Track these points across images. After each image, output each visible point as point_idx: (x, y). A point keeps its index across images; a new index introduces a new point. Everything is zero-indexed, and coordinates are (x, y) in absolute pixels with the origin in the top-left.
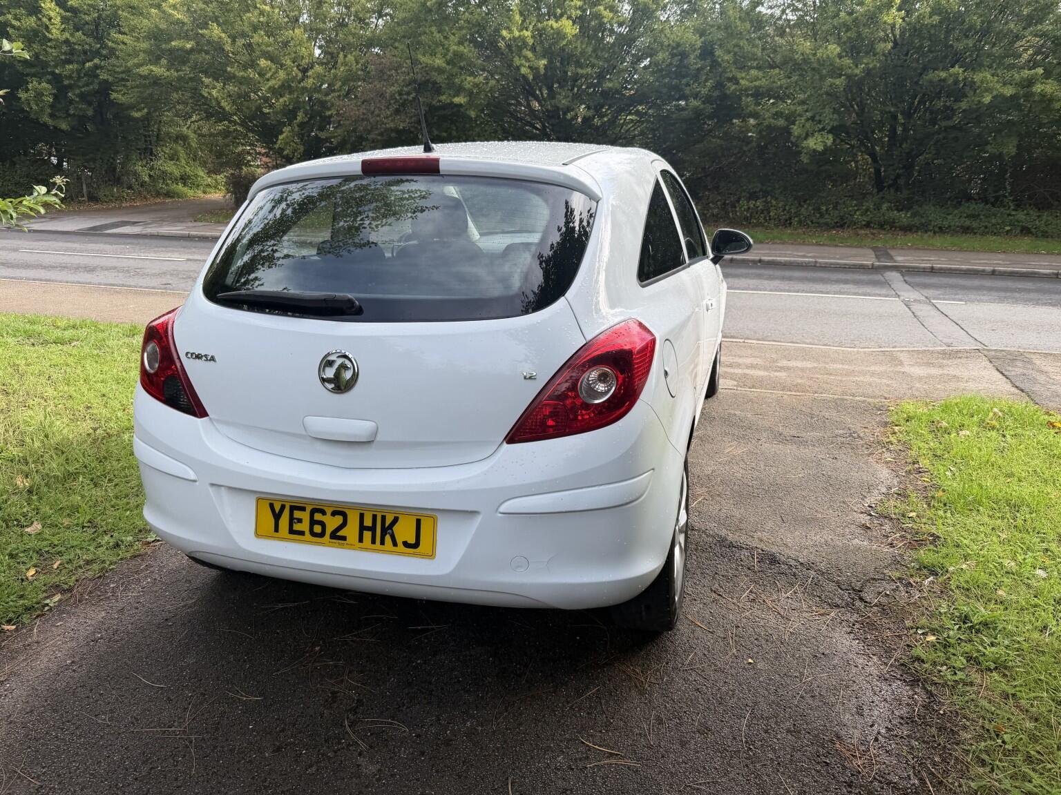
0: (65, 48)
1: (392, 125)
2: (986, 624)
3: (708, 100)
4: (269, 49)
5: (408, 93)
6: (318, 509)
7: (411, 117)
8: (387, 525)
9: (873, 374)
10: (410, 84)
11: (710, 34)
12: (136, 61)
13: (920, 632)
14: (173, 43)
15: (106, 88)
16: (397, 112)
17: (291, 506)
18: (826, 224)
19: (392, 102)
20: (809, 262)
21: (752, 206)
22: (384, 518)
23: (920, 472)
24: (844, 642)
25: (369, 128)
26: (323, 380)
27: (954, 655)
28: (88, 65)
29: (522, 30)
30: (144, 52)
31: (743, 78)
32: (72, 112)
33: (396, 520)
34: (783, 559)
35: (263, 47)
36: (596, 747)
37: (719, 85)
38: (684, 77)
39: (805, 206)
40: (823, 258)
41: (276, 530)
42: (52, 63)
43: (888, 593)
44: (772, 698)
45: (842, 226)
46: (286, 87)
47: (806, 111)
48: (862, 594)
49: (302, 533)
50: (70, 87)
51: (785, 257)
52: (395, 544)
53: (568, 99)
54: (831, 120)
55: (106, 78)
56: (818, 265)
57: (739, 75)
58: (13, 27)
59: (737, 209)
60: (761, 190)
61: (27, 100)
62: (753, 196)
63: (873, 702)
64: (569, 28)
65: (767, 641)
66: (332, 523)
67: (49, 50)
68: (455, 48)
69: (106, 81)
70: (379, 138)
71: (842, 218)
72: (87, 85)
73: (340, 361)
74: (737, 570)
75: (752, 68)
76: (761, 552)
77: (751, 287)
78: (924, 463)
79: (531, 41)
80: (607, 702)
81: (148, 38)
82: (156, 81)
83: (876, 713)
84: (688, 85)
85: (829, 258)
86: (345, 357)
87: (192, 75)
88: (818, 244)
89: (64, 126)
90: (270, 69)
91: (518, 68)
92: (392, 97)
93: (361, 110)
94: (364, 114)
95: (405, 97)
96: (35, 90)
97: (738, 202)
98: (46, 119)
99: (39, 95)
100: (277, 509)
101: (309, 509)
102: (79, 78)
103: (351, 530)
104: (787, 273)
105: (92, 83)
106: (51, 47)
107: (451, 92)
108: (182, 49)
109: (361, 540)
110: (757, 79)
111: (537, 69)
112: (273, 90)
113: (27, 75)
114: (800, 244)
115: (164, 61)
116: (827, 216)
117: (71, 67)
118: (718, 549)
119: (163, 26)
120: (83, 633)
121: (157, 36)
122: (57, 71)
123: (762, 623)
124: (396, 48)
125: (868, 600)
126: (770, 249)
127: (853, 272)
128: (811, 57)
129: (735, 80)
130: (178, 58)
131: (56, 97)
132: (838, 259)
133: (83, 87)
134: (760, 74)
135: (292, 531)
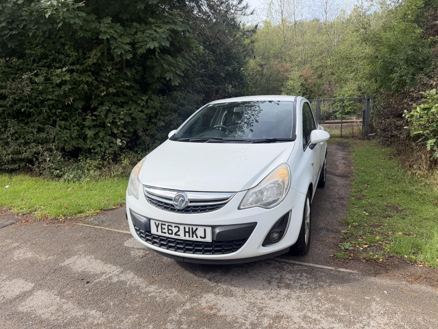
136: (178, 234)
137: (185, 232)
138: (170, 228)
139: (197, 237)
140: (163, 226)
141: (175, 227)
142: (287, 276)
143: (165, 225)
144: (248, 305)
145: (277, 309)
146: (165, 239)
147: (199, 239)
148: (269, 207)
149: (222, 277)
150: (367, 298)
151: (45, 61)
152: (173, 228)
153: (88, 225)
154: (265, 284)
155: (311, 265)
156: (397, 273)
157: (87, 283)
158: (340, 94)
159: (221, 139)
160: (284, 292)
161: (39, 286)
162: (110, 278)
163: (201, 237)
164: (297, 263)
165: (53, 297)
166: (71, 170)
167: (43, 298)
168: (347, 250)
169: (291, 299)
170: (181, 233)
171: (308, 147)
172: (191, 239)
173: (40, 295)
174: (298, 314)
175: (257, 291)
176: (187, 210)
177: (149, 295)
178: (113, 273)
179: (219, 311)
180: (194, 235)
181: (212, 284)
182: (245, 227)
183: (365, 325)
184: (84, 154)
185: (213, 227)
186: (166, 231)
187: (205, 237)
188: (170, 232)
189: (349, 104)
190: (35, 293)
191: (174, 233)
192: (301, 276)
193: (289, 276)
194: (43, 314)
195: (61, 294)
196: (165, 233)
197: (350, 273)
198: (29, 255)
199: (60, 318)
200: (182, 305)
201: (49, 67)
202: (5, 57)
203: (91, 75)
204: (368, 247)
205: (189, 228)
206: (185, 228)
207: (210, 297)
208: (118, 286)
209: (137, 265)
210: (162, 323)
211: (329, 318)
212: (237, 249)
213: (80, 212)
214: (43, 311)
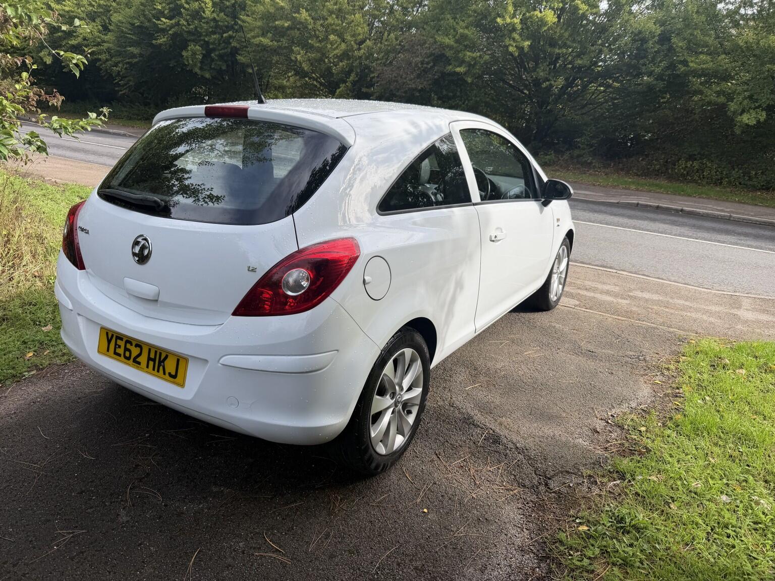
0: (212, 24)
1: (413, 86)
2: (637, 529)
3: (660, 78)
4: (338, 28)
5: (428, 63)
6: (129, 341)
7: (428, 81)
8: (162, 359)
9: (706, 312)
10: (430, 56)
11: (669, 24)
12: (252, 34)
13: (577, 521)
14: (277, 23)
15: (235, 51)
16: (419, 76)
17: (116, 336)
18: (754, 186)
19: (416, 69)
20: (724, 216)
21: (689, 166)
22: (160, 354)
23: (677, 396)
24: (511, 513)
25: (398, 87)
26: (134, 254)
27: (593, 545)
28: (225, 35)
29: (513, 18)
30: (259, 28)
31: (692, 62)
32: (213, 66)
33: (166, 357)
34: (505, 441)
35: (334, 27)
36: (271, 543)
37: (672, 66)
38: (642, 58)
39: (736, 170)
40: (737, 213)
41: (108, 350)
42: (204, 34)
43: (571, 485)
44: (422, 541)
45: (768, 189)
46: (345, 55)
47: (745, 91)
48: (550, 481)
49: (119, 355)
50: (214, 50)
51: (706, 209)
52: (164, 373)
53: (546, 72)
54: (768, 99)
55: (235, 45)
56: (732, 219)
57: (689, 59)
58: (184, 8)
59: (676, 167)
60: (699, 153)
61: (187, 57)
62: (691, 158)
63: (499, 565)
64: (550, 17)
65: (450, 499)
66: (135, 351)
67: (203, 25)
68: (461, 31)
69: (235, 47)
70: (404, 95)
71: (768, 182)
72: (224, 49)
73: (143, 242)
74: (465, 442)
75: (701, 53)
76: (491, 432)
77: (660, 230)
78: (685, 389)
79: (519, 27)
80: (301, 514)
81: (262, 18)
82: (264, 48)
83: (496, 573)
84: (644, 65)
85: (743, 214)
86: (146, 239)
87: (287, 45)
88: (739, 202)
89: (207, 75)
90: (336, 42)
91: (507, 47)
92: (416, 65)
93: (393, 75)
94: (395, 77)
95: (425, 65)
96: (192, 50)
97: (678, 161)
98: (197, 70)
99: (194, 54)
100: (110, 336)
101: (124, 340)
102: (219, 44)
103: (143, 359)
104: (700, 223)
105: (226, 48)
106: (204, 23)
107: (457, 64)
108: (283, 27)
109: (148, 367)
110: (705, 62)
111: (523, 48)
112: (336, 56)
113: (189, 41)
114: (724, 200)
115: (270, 35)
116: (754, 180)
117: (215, 36)
118: (460, 424)
119: (272, 10)
120: (33, 396)
121: (268, 17)
122: (206, 39)
123: (455, 486)
124: (424, 29)
125: (551, 487)
126: (695, 202)
127: (760, 228)
128: (753, 45)
129: (685, 63)
130: (280, 33)
131: (204, 56)
132: (752, 216)
133: (221, 50)
134: (709, 58)
135: (115, 353)
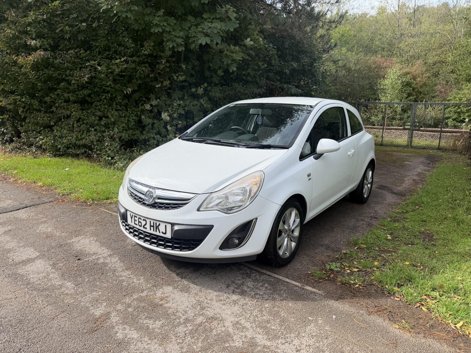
136: (145, 227)
137: (151, 226)
138: (140, 220)
139: (160, 232)
140: (136, 218)
141: (144, 220)
142: (248, 284)
143: (136, 217)
144: (194, 303)
145: (218, 310)
146: (137, 230)
147: (161, 235)
148: (229, 212)
149: (190, 274)
150: (310, 318)
151: (107, 53)
152: (142, 221)
153: (108, 211)
154: (223, 287)
155: (281, 277)
156: (364, 302)
157: (78, 260)
158: (455, 98)
159: (219, 141)
160: (235, 297)
161: (42, 256)
162: (98, 259)
163: (162, 232)
164: (268, 273)
165: (48, 266)
166: (123, 159)
167: (40, 266)
168: (332, 270)
169: (237, 305)
170: (148, 226)
171: (313, 156)
172: (155, 233)
173: (39, 264)
174: (232, 319)
175: (211, 291)
176: (154, 206)
177: (120, 279)
178: (103, 255)
179: (167, 303)
180: (157, 230)
181: (177, 278)
182: (200, 228)
183: (287, 342)
184: (140, 145)
185: (173, 225)
186: (137, 222)
187: (165, 233)
188: (140, 224)
189: (466, 110)
190: (36, 261)
191: (143, 225)
192: (262, 286)
193: (250, 284)
194: (33, 278)
195: (54, 265)
196: (137, 225)
197: (312, 292)
198: (49, 230)
199: (43, 283)
200: (140, 291)
201: (111, 59)
202: (76, 48)
203: (148, 66)
204: (358, 271)
205: (154, 223)
206: (150, 222)
207: (168, 289)
208: (100, 266)
209: (125, 252)
210: (115, 303)
211: (258, 329)
212: (193, 249)
213: (107, 199)
214: (34, 276)
